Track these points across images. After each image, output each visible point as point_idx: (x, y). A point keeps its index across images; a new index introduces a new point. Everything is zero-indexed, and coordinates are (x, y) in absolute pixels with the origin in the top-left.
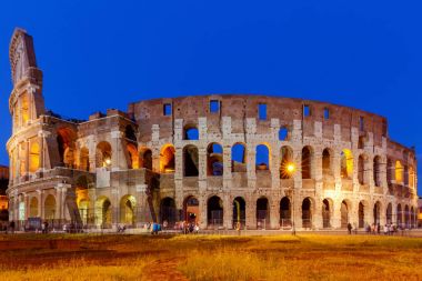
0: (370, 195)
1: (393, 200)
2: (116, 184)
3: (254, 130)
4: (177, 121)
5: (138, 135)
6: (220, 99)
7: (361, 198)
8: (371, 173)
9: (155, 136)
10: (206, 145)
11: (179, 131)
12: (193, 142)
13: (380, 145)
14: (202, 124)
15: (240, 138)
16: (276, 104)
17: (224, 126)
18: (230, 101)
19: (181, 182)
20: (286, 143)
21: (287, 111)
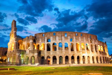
0: (95, 54)
1: (101, 56)
2: (30, 53)
3: (64, 39)
4: (45, 38)
5: (36, 41)
6: (56, 32)
7: (93, 56)
8: (94, 49)
9: (40, 41)
10: (52, 43)
11: (46, 40)
12: (49, 43)
13: (96, 42)
14: (51, 38)
15: (61, 41)
16: (69, 33)
17: (57, 39)
18: (58, 33)
19: (46, 52)
20: (72, 42)
21: (72, 35)
